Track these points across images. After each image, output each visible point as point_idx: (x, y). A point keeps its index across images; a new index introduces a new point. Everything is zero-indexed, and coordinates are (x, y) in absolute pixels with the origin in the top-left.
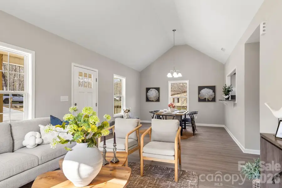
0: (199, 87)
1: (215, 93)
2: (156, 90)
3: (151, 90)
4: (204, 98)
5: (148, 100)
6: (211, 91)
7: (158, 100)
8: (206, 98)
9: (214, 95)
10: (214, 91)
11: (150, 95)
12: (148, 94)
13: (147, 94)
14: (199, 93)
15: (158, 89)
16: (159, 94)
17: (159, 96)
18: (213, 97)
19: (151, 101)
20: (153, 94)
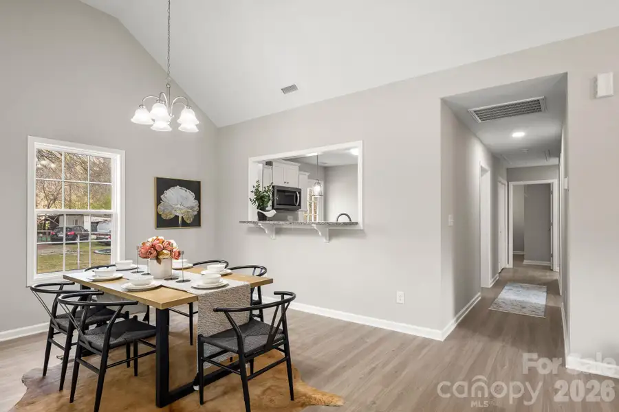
0: (159, 180)
1: (200, 203)
4: (172, 216)
6: (190, 195)
8: (178, 217)
9: (197, 208)
10: (198, 197)
14: (159, 201)
18: (196, 213)
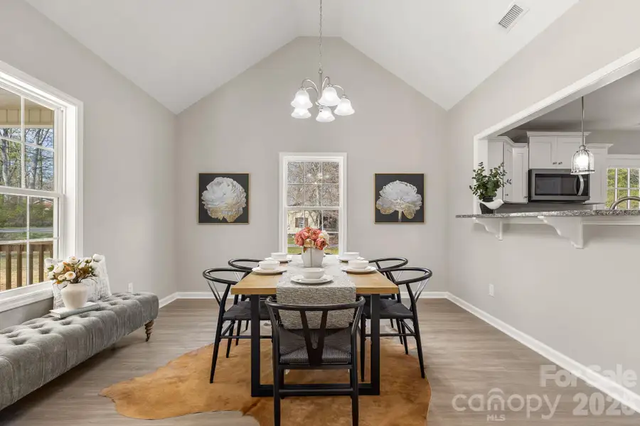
0: (378, 176)
1: (423, 197)
2: (235, 182)
3: (219, 184)
4: (391, 211)
5: (205, 216)
6: (410, 190)
7: (243, 218)
8: (398, 212)
9: (420, 203)
10: (421, 191)
11: (213, 201)
12: (207, 195)
13: (200, 195)
14: (378, 196)
15: (243, 180)
16: (247, 197)
17: (247, 203)
18: (418, 208)
19: (217, 221)
20: (223, 196)
